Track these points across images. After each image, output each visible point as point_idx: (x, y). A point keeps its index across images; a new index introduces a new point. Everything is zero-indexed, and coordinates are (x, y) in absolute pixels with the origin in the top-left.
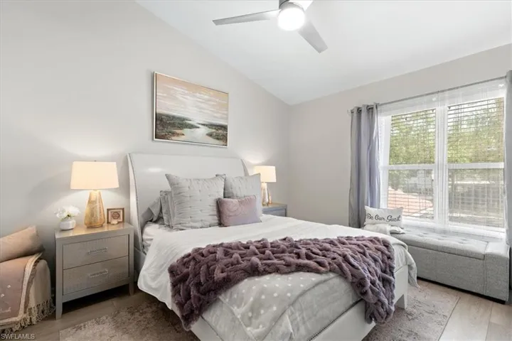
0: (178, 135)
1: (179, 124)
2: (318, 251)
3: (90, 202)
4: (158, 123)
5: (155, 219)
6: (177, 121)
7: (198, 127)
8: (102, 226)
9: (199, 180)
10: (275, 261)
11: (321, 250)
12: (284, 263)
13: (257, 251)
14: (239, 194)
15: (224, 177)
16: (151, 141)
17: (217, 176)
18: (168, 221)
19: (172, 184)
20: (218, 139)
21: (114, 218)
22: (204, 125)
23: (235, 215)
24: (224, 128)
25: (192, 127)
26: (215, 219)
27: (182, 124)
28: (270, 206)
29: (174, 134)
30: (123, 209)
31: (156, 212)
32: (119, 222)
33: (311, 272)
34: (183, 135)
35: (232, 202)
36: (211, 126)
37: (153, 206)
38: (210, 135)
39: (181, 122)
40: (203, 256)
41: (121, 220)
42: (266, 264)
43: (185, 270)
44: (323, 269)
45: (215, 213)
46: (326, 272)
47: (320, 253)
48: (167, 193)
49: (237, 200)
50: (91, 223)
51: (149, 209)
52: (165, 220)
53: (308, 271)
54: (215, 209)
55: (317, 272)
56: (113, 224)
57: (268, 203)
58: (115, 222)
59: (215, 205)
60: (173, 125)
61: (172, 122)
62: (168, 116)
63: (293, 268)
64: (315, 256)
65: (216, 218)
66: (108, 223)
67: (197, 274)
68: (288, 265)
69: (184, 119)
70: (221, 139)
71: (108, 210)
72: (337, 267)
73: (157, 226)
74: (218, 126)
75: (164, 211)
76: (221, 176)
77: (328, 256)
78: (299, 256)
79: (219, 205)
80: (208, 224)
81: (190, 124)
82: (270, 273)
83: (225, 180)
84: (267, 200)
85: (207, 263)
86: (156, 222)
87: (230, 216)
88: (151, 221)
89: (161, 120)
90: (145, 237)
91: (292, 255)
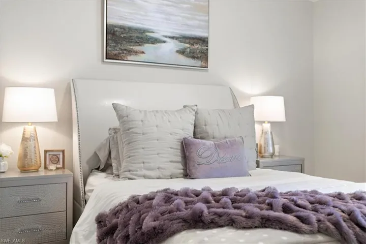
0: (136, 53)
1: (138, 37)
2: (307, 204)
3: (25, 139)
4: (109, 37)
5: (102, 167)
6: (135, 35)
7: (164, 42)
8: (37, 171)
9: (157, 111)
10: (232, 211)
11: (311, 203)
12: (244, 214)
13: (211, 198)
14: (217, 134)
15: (195, 108)
16: (100, 63)
17: (184, 107)
18: (118, 170)
19: (120, 117)
20: (193, 57)
21: (52, 162)
22: (173, 38)
23: (208, 163)
24: (204, 41)
25: (155, 41)
26: (178, 168)
27: (142, 38)
28: (276, 159)
29: (130, 52)
30: (63, 151)
31: (103, 156)
32: (57, 169)
33: (285, 229)
34: (143, 52)
35: (204, 144)
36: (183, 39)
37: (100, 149)
38: (182, 52)
39: (140, 35)
40: (138, 203)
41: (60, 165)
42: (215, 214)
43: (115, 221)
44: (305, 227)
45: (179, 159)
46: (311, 233)
47: (310, 206)
48: (116, 131)
49: (212, 142)
50: (24, 166)
51: (95, 153)
52: (114, 168)
53: (281, 229)
54: (179, 152)
55: (296, 230)
56: (51, 170)
57: (272, 155)
58: (53, 167)
59: (179, 147)
60: (129, 40)
61: (129, 35)
62: (122, 28)
63: (257, 221)
64: (298, 208)
65: (180, 166)
66: (46, 168)
67: (126, 225)
68: (249, 217)
69: (144, 31)
70: (197, 58)
71: (46, 152)
72: (332, 226)
73: (103, 175)
74: (193, 38)
75: (113, 156)
76: (191, 107)
77: (321, 210)
78: (271, 206)
79: (185, 147)
80: (169, 174)
81: (152, 38)
82: (221, 226)
83: (197, 113)
84: (271, 151)
85: (140, 211)
86: (103, 170)
87: (199, 164)
88: (98, 169)
89: (114, 34)
90: (87, 188)
91: (263, 205)
